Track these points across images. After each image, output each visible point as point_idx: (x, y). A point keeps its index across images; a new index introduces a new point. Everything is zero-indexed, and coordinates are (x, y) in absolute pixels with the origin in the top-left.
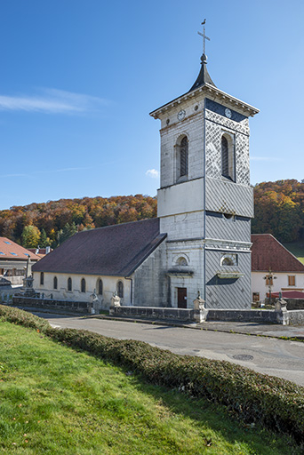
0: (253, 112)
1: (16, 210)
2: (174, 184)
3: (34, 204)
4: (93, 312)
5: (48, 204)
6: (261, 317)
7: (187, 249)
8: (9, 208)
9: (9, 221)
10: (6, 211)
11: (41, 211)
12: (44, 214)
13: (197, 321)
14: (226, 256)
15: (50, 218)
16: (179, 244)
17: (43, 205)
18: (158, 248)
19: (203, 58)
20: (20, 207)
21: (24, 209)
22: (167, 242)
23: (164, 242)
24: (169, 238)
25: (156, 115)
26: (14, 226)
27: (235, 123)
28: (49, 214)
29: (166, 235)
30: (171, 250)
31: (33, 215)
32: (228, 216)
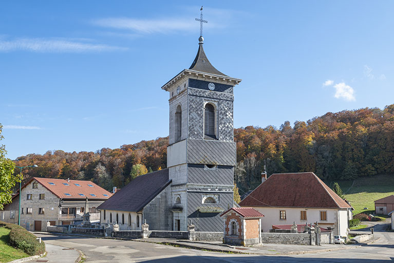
0: (235, 82)
1: (126, 148)
2: (176, 142)
3: (143, 141)
4: (106, 235)
5: (157, 140)
6: (182, 236)
7: (180, 191)
8: (119, 148)
9: (119, 160)
10: (116, 150)
11: (149, 149)
12: (152, 152)
13: (142, 237)
14: (208, 196)
15: (157, 156)
16: (177, 187)
17: (152, 142)
18: (164, 191)
19: (200, 39)
20: (129, 146)
21: (134, 147)
22: (172, 186)
23: (169, 186)
24: (173, 183)
25: (166, 88)
26: (123, 165)
27: (219, 93)
28: (156, 152)
29: (171, 181)
30: (174, 192)
31: (140, 153)
32: (210, 166)
